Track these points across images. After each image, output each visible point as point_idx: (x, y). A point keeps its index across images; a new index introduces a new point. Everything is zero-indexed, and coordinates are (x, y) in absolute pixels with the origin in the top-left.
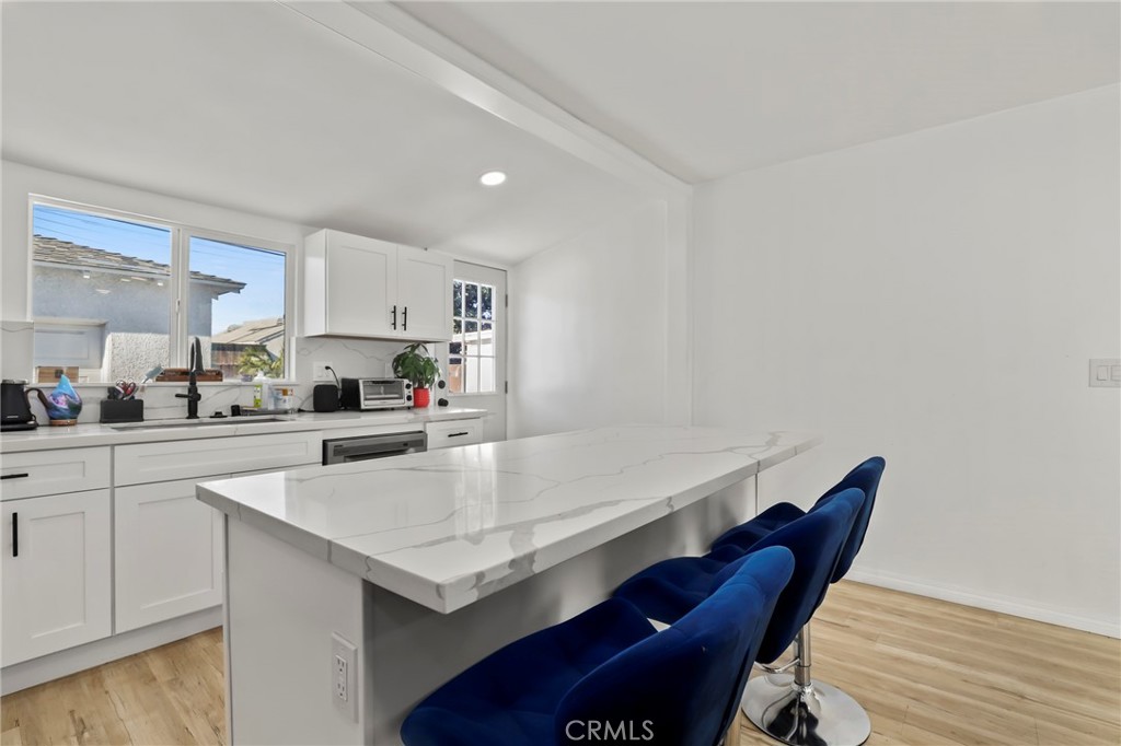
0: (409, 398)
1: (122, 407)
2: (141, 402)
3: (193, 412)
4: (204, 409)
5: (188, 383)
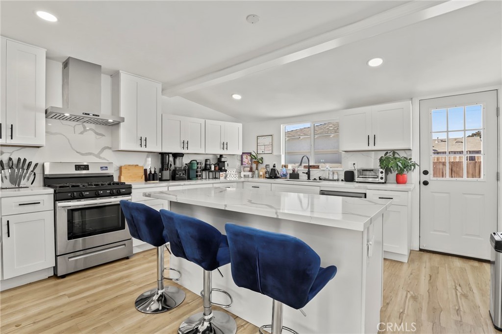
0: (382, 178)
1: (294, 176)
2: (299, 174)
3: (309, 178)
4: (312, 178)
5: (307, 169)
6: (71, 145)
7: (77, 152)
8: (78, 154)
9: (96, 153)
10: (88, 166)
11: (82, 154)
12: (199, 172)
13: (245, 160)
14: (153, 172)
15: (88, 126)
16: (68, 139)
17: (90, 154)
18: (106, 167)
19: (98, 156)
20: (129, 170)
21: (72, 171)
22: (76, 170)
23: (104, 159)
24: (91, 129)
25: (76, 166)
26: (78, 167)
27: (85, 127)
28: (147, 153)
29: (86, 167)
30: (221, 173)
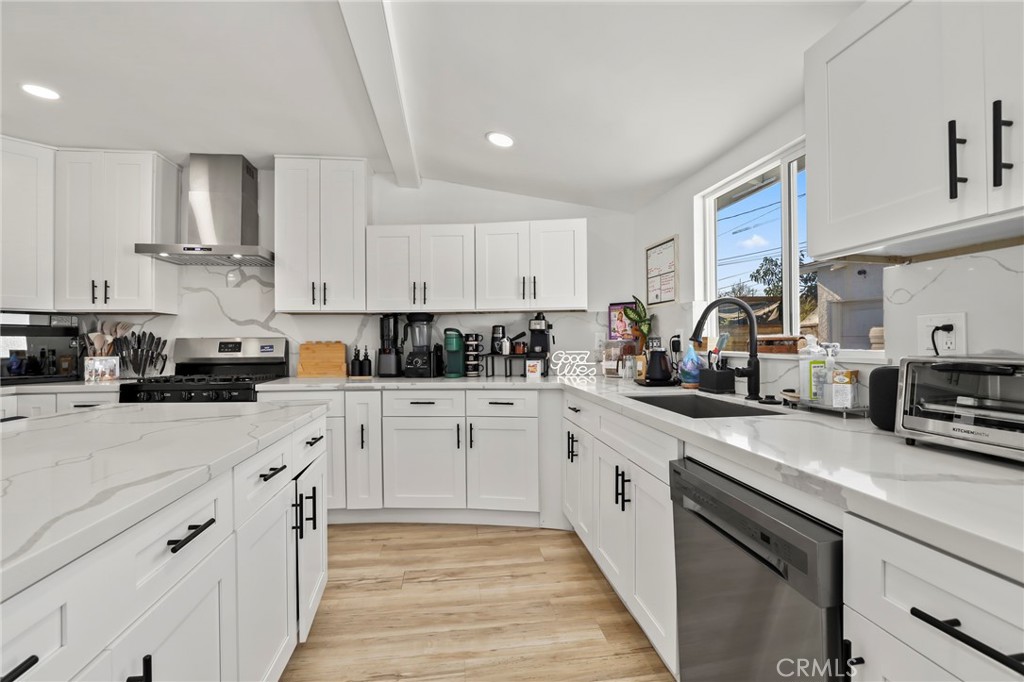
6: (221, 307)
7: (232, 320)
8: (233, 323)
9: (262, 320)
10: (240, 344)
11: (239, 323)
12: (471, 358)
13: (616, 324)
14: (361, 358)
15: (248, 270)
16: (218, 298)
17: (252, 322)
18: (271, 347)
19: (265, 325)
20: (314, 352)
21: (215, 354)
22: (220, 351)
23: (277, 331)
24: (253, 277)
25: (221, 344)
26: (224, 346)
27: (242, 274)
28: (362, 316)
29: (237, 347)
30: (528, 363)
